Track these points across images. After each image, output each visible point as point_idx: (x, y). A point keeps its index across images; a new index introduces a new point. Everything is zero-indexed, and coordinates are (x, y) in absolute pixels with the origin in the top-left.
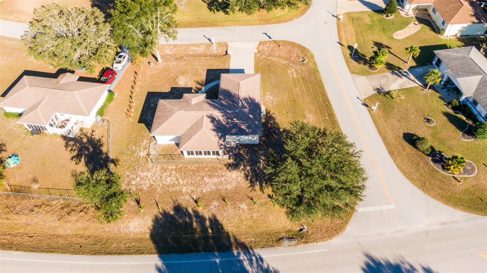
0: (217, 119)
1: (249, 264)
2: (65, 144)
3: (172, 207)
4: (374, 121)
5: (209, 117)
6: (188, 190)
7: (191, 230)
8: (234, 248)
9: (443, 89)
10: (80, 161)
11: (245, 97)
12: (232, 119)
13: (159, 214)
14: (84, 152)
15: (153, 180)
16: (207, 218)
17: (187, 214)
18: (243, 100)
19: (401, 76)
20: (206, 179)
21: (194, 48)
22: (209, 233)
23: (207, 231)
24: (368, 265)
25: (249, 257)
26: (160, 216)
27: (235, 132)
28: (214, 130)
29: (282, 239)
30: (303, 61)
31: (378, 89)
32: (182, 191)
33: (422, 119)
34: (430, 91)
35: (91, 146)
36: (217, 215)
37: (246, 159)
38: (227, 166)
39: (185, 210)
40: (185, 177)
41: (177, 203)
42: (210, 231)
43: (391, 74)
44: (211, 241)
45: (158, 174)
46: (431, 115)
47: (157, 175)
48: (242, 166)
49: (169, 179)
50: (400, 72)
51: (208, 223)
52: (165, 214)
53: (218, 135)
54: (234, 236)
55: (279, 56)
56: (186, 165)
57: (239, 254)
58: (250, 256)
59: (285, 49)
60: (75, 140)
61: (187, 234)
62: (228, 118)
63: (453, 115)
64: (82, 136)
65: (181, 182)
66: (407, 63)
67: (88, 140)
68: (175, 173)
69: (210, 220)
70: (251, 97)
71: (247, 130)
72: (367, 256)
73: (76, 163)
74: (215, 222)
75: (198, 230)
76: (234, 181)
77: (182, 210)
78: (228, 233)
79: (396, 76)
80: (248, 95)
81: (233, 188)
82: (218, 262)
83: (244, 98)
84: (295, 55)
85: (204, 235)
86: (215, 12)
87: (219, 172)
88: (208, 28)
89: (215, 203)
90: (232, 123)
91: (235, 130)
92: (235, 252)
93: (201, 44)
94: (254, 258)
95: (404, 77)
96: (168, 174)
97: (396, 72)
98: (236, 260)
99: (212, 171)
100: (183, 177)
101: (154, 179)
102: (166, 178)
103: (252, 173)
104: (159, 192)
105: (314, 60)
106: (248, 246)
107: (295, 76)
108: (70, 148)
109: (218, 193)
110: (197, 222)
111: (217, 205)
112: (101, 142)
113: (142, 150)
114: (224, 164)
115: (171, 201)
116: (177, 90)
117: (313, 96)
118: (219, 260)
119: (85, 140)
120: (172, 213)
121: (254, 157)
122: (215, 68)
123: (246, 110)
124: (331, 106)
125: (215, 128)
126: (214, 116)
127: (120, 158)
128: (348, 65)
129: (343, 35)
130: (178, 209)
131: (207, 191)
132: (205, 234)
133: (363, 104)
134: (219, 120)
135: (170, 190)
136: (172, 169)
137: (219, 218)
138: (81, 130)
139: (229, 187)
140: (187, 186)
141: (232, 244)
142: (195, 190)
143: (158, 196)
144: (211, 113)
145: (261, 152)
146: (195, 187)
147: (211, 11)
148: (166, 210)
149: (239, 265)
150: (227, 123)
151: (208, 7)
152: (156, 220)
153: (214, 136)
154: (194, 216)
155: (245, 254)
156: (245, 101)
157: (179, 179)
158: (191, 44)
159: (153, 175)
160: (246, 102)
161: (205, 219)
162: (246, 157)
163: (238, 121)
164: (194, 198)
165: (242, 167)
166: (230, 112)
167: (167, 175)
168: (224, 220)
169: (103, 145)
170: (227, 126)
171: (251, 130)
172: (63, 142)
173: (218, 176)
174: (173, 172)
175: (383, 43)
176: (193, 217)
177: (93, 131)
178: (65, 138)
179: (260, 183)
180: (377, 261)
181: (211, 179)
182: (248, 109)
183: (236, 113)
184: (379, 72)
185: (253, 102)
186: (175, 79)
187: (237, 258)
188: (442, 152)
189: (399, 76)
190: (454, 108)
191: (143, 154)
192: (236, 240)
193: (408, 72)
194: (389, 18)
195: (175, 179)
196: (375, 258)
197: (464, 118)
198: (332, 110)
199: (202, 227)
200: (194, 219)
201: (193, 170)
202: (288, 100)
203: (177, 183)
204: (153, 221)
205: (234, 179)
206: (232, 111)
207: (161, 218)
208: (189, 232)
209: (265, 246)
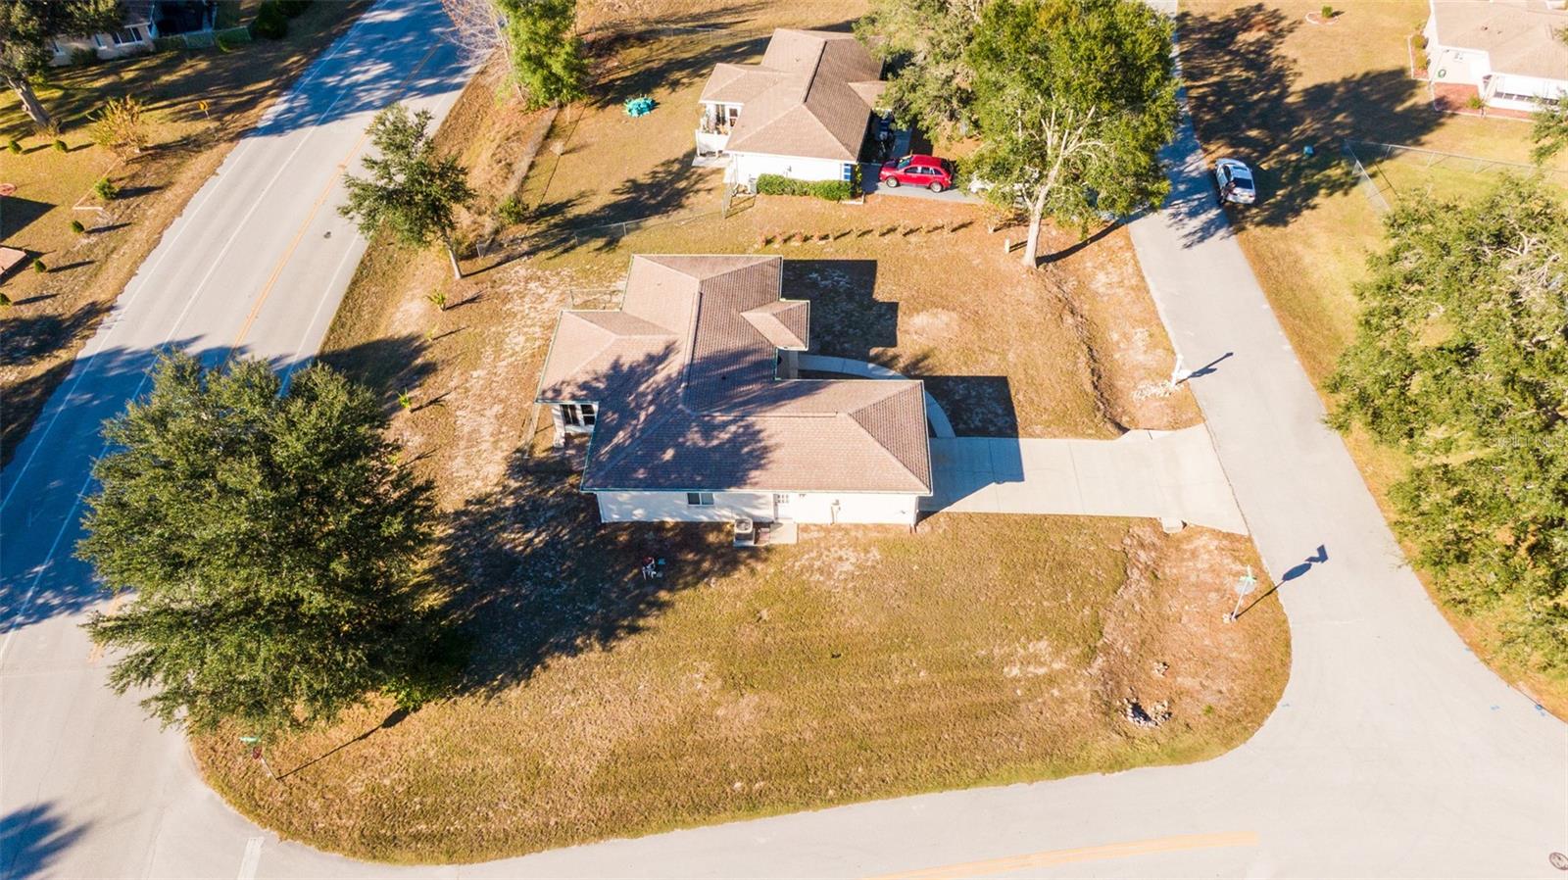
0: (660, 367)
2: (672, 159)
3: (433, 360)
5: (667, 348)
10: (622, 194)
11: (762, 435)
13: (421, 342)
14: (646, 193)
15: (528, 314)
18: (747, 427)
21: (1140, 335)
26: (417, 345)
28: (616, 366)
35: (663, 199)
37: (545, 491)
41: (444, 366)
48: (517, 485)
49: (520, 339)
52: (417, 353)
59: (1222, 637)
60: (685, 170)
64: (696, 176)
65: (503, 363)
67: (683, 189)
72: (79, 833)
73: (615, 190)
76: (472, 473)
80: (778, 446)
81: (451, 474)
83: (757, 428)
84: (1187, 682)
93: (1169, 351)
101: (533, 315)
102: (525, 335)
103: (489, 513)
104: (490, 330)
107: (1013, 672)
108: (660, 169)
112: (675, 210)
115: (452, 356)
117: (879, 740)
119: (683, 184)
120: (419, 362)
121: (549, 514)
123: (694, 437)
127: (620, 251)
130: (427, 370)
135: (488, 348)
138: (717, 171)
140: (488, 376)
143: (478, 330)
145: (564, 532)
148: (431, 350)
152: (409, 340)
156: (743, 434)
157: (515, 358)
160: (736, 435)
165: (514, 484)
169: (664, 217)
172: (678, 156)
177: (710, 190)
178: (692, 153)
182: (702, 444)
185: (745, 461)
195: (518, 350)
202: (846, 632)
203: (503, 356)
204: (410, 335)
205: (477, 471)
207: (412, 346)
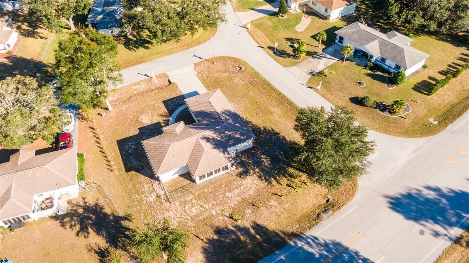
0: (211, 138)
1: (310, 247)
2: (60, 224)
3: (213, 233)
4: (324, 97)
5: (203, 139)
6: (217, 211)
7: (242, 244)
8: (288, 241)
9: (354, 58)
10: (88, 233)
11: (222, 111)
12: (224, 133)
13: (205, 245)
14: (87, 223)
15: (178, 218)
16: (250, 227)
17: (230, 232)
18: (222, 114)
19: (321, 58)
20: (227, 194)
21: (135, 87)
22: (259, 239)
23: (256, 238)
24: (391, 203)
25: (305, 242)
26: (207, 245)
27: (232, 143)
28: (214, 148)
29: (318, 215)
30: (240, 69)
31: (311, 73)
32: (213, 214)
33: (355, 84)
34: (347, 62)
35: (92, 214)
36: (256, 221)
38: (239, 175)
39: (226, 230)
40: (208, 201)
41: (214, 227)
42: (258, 237)
43: (313, 59)
44: (265, 245)
45: (180, 209)
46: (359, 79)
47: (180, 211)
49: (193, 209)
50: (318, 55)
51: (252, 231)
52: (210, 241)
53: (221, 151)
54: (280, 231)
55: (218, 71)
56: (202, 191)
57: (295, 243)
58: (306, 240)
59: (219, 64)
60: (69, 215)
61: (240, 250)
62: (220, 133)
63: (373, 74)
64: (74, 208)
65: (207, 207)
66: (318, 47)
67: (84, 208)
68: (196, 201)
69: (253, 227)
70: (226, 109)
71: (242, 138)
72: (386, 197)
73: (85, 237)
74: (258, 228)
75: (248, 241)
77: (224, 231)
78: (274, 231)
79: (317, 59)
80: (223, 109)
82: (284, 258)
84: (231, 66)
85: (256, 243)
86: (135, 50)
87: (235, 183)
88: (137, 66)
89: (248, 211)
90: (226, 137)
91: (232, 141)
92: (292, 243)
93: (140, 82)
94: (309, 240)
95: (323, 58)
96: (190, 205)
97: (315, 56)
98: (297, 249)
99: (229, 186)
100: (206, 202)
101: (178, 215)
102: (190, 209)
104: (191, 225)
105: (249, 66)
106: (298, 233)
107: (243, 83)
108: (68, 226)
109: (245, 202)
110: (242, 235)
111: (250, 212)
112: (99, 206)
113: (148, 195)
114: (236, 175)
115: (209, 228)
116: (146, 129)
117: (267, 94)
118: (283, 256)
119: (81, 211)
120: (216, 237)
121: (256, 159)
122: (169, 98)
124: (286, 97)
125: (214, 146)
126: (207, 136)
127: (129, 212)
128: (277, 62)
129: (259, 40)
130: (218, 231)
131: (235, 204)
132: (255, 241)
133: (308, 87)
134: (213, 138)
135: (201, 218)
136: (191, 199)
137: (259, 222)
138: (69, 202)
139: (251, 192)
140: (214, 208)
141: (284, 238)
142: (223, 208)
143: (193, 229)
144: (202, 134)
145: (259, 153)
146: (222, 206)
147: (131, 50)
148: (209, 237)
149: (302, 252)
150: (222, 138)
151: (125, 47)
152: (205, 251)
153: (218, 153)
154: (237, 230)
155: (300, 240)
156: (224, 114)
157: (203, 205)
158: (130, 85)
159: (175, 212)
161: (248, 229)
162: (250, 162)
163: (230, 133)
164: (227, 215)
166: (219, 128)
167: (189, 207)
168: (264, 222)
169: (104, 208)
170: (223, 140)
171: (245, 137)
172: (57, 223)
173: (236, 187)
174: (194, 201)
175: (292, 38)
176: (236, 232)
177: (84, 199)
178: (55, 217)
179: (274, 178)
180: (395, 197)
181: (233, 193)
182: (231, 120)
183: (225, 126)
184: (303, 60)
185: (231, 113)
186: (137, 120)
187: (297, 247)
188: (382, 103)
189: (319, 58)
190: (371, 69)
191: (152, 198)
192: (284, 233)
193: (323, 53)
194: (285, 17)
195: (199, 207)
196: (392, 196)
197: (381, 74)
198: (289, 100)
199: (249, 237)
200: (239, 234)
201: (211, 192)
202: (251, 103)
203: (203, 210)
204: (202, 253)
205: (252, 184)
206: (221, 126)
207: (208, 247)
208: (240, 247)
209: (312, 226)
